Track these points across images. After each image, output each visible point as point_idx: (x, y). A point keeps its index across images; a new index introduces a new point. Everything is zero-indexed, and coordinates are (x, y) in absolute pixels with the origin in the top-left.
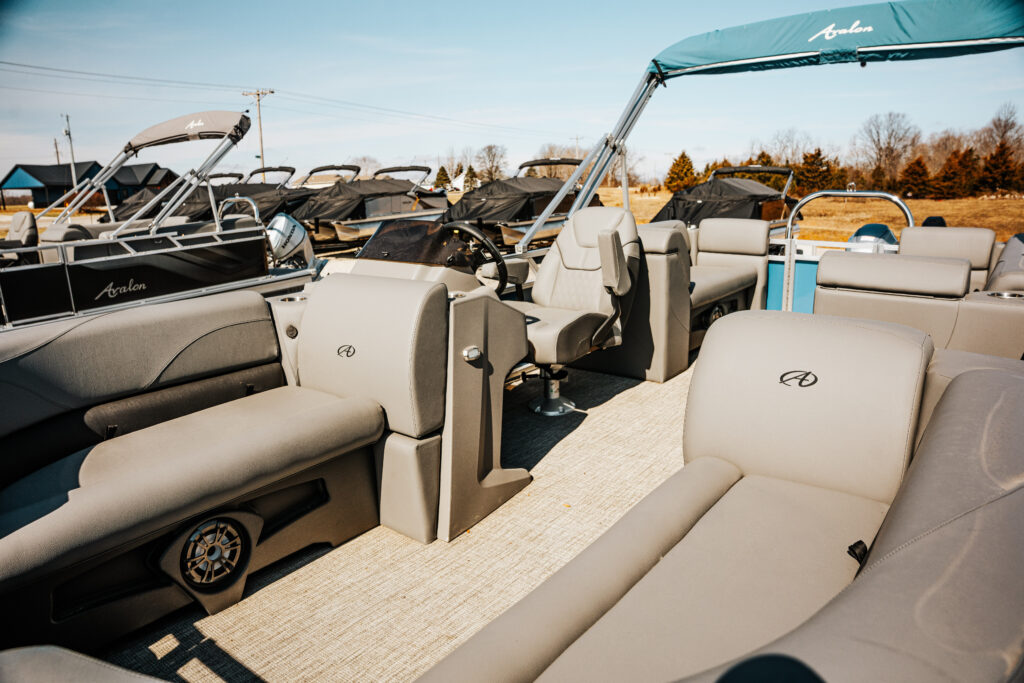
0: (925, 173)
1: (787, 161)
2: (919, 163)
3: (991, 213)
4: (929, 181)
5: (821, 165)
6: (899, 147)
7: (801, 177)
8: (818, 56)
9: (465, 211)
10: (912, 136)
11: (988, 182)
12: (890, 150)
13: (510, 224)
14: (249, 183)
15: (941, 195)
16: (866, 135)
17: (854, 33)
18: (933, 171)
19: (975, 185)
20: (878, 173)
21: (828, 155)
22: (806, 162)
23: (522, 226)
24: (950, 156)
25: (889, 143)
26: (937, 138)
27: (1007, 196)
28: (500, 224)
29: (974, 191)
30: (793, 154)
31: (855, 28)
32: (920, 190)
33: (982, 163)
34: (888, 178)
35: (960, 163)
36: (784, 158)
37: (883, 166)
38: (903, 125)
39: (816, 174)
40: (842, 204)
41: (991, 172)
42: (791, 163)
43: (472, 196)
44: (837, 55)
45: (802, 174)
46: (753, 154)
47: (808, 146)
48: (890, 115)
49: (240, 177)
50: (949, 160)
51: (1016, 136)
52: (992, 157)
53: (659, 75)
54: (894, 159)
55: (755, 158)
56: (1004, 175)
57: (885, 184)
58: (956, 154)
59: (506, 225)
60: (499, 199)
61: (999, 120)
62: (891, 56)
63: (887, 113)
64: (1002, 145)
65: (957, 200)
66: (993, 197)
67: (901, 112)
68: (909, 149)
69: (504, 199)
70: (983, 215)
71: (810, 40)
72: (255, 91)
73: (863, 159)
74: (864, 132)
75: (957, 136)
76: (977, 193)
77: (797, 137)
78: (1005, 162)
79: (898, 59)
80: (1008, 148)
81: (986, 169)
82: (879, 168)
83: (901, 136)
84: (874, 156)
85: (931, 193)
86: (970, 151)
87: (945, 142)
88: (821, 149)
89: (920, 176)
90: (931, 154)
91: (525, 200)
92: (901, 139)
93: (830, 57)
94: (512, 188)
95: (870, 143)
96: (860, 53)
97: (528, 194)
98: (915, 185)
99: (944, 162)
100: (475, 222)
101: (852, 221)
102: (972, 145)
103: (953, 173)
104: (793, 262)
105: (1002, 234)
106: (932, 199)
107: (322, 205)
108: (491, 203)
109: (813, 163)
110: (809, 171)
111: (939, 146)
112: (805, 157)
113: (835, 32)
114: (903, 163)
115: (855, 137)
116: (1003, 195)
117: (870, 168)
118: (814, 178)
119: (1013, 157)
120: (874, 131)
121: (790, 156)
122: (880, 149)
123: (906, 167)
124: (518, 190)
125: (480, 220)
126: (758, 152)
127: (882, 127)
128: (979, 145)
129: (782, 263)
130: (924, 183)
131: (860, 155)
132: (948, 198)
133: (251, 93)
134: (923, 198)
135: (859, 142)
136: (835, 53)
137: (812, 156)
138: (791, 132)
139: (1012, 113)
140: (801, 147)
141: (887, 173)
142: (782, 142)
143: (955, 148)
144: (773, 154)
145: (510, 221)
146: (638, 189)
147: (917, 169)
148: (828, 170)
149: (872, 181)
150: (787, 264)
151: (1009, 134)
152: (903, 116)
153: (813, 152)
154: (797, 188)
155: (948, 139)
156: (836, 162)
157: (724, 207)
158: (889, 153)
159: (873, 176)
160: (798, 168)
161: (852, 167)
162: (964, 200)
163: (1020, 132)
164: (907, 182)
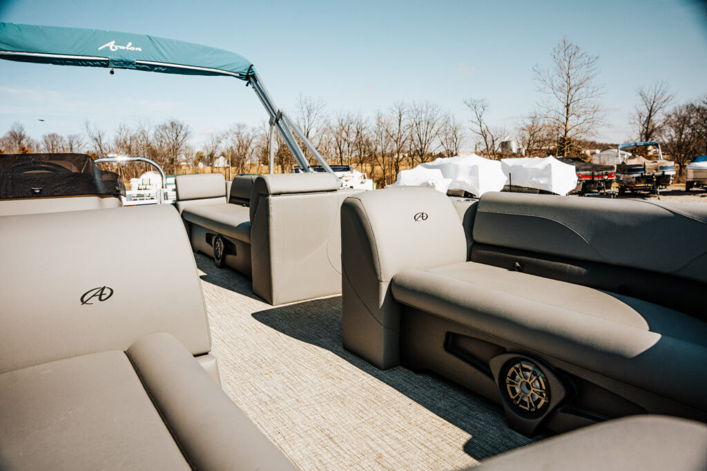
8: (108, 61)
17: (129, 50)
31: (129, 47)
44: (121, 63)
62: (156, 69)
71: (100, 49)
79: (160, 71)
80: (26, 151)
93: (116, 63)
96: (137, 63)
113: (116, 47)
136: (120, 61)
139: (22, 129)
151: (23, 142)
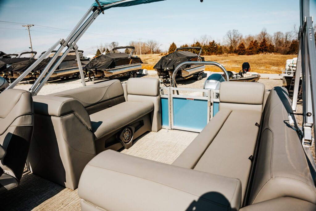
0: (244, 47)
1: (205, 44)
2: (242, 44)
3: (263, 59)
4: (245, 50)
5: (215, 45)
6: (237, 40)
9: (91, 66)
10: (240, 36)
11: (261, 50)
12: (234, 41)
13: (107, 70)
14: (20, 57)
15: (249, 54)
16: (227, 36)
18: (246, 47)
19: (258, 51)
20: (231, 47)
21: (217, 42)
23: (111, 70)
24: (250, 42)
25: (234, 39)
26: (247, 37)
27: (266, 54)
28: (103, 70)
29: (258, 52)
30: (206, 42)
32: (243, 52)
33: (259, 44)
34: (234, 49)
35: (254, 44)
36: (204, 44)
37: (232, 45)
38: (237, 33)
39: (213, 48)
40: (221, 57)
41: (262, 47)
42: (206, 45)
43: (94, 60)
45: (209, 48)
46: (195, 43)
47: (211, 40)
48: (234, 30)
49: (17, 55)
50: (251, 43)
51: (267, 37)
52: (262, 43)
53: (99, 9)
54: (235, 43)
55: (195, 44)
56: (265, 48)
57: (233, 50)
58: (252, 41)
59: (105, 70)
60: (103, 61)
61: (263, 32)
63: (233, 30)
64: (264, 39)
65: (253, 55)
66: (263, 54)
67: (237, 30)
68: (240, 40)
69: (105, 61)
70: (261, 60)
72: (27, 25)
73: (227, 43)
74: (226, 35)
75: (252, 36)
76: (259, 53)
77: (207, 37)
78: (265, 44)
80: (265, 40)
81: (260, 46)
82: (231, 46)
83: (237, 36)
84: (230, 42)
85: (246, 53)
86: (256, 41)
87: (249, 39)
88: (214, 40)
89: (243, 48)
90: (246, 42)
91: (112, 61)
92: (237, 37)
94: (107, 57)
95: (228, 39)
97: (113, 59)
98: (242, 51)
99: (249, 44)
100: (94, 69)
101: (224, 62)
102: (256, 39)
103: (252, 47)
104: (172, 98)
105: (266, 65)
106: (247, 55)
107: (43, 65)
108: (100, 63)
109: (212, 45)
110: (211, 47)
111: (248, 39)
112: (210, 43)
114: (238, 45)
115: (224, 37)
116: (265, 53)
117: (229, 46)
118: (212, 49)
119: (267, 43)
120: (229, 35)
121: (206, 43)
122: (232, 40)
123: (239, 46)
124: (110, 58)
125: (96, 69)
126: (196, 42)
127: (232, 34)
128: (258, 39)
129: (167, 99)
130: (244, 50)
131: (226, 42)
132: (251, 55)
133: (25, 26)
134: (244, 55)
135: (225, 38)
137: (212, 43)
138: (206, 36)
139: (266, 30)
140: (209, 40)
141: (234, 47)
142: (203, 39)
143: (252, 40)
144: (200, 42)
145: (106, 69)
146: (160, 54)
147: (242, 46)
148: (217, 47)
149: (230, 50)
150: (169, 99)
151: (265, 36)
152: (237, 31)
153: (212, 41)
154: (208, 53)
155: (250, 37)
156: (219, 44)
157: (178, 61)
158: (234, 42)
159: (230, 48)
160: (208, 46)
161: (224, 46)
162: (255, 55)
163: (268, 36)
164: (239, 50)
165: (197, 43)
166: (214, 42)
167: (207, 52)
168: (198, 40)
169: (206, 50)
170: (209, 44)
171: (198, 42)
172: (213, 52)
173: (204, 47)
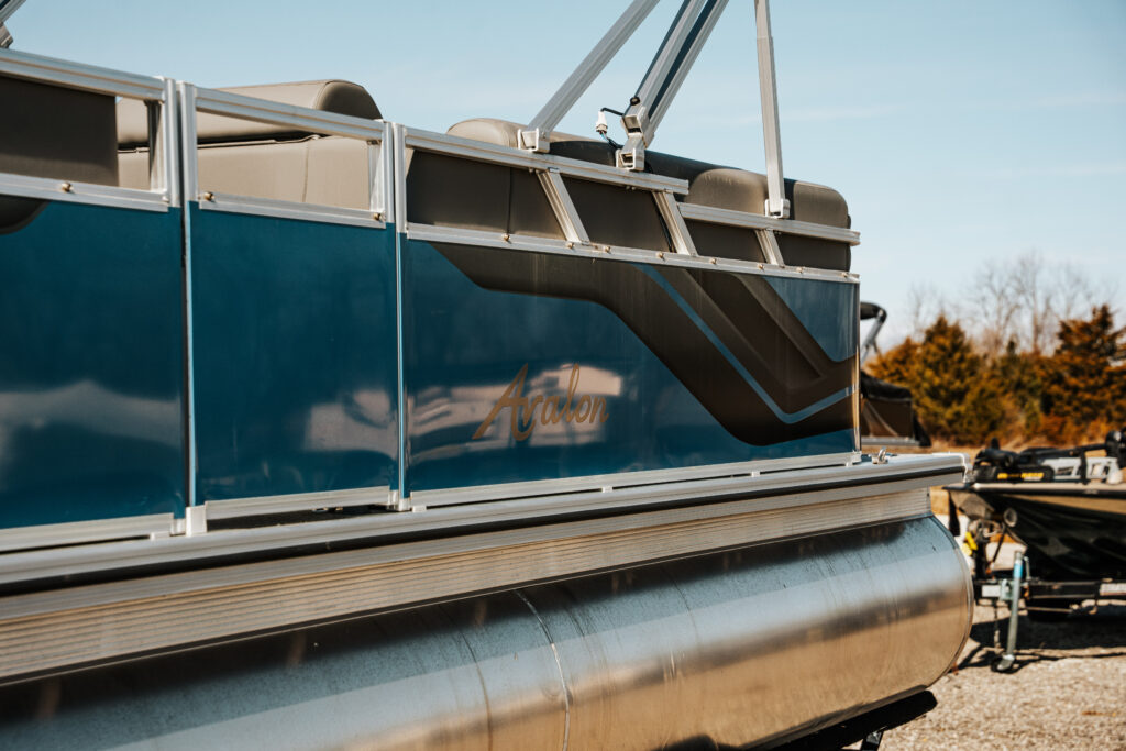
5: (1112, 352)
7: (1055, 389)
22: (1067, 346)
30: (1033, 327)
36: (1003, 338)
39: (1099, 380)
42: (1023, 350)
47: (1076, 304)
55: (919, 339)
77: (1044, 279)
88: (1111, 310)
109: (1087, 349)
110: (1075, 372)
112: (1066, 333)
118: (1093, 390)
121: (1024, 331)
126: (929, 321)
137: (1085, 328)
140: (1056, 305)
142: (1004, 295)
144: (975, 332)
153: (1088, 317)
154: (1042, 418)
160: (1043, 364)
165: (941, 328)
166: (1104, 318)
167: (1032, 416)
168: (957, 308)
169: (1023, 401)
170: (1058, 343)
171: (951, 322)
172: (1093, 417)
173: (1005, 371)
